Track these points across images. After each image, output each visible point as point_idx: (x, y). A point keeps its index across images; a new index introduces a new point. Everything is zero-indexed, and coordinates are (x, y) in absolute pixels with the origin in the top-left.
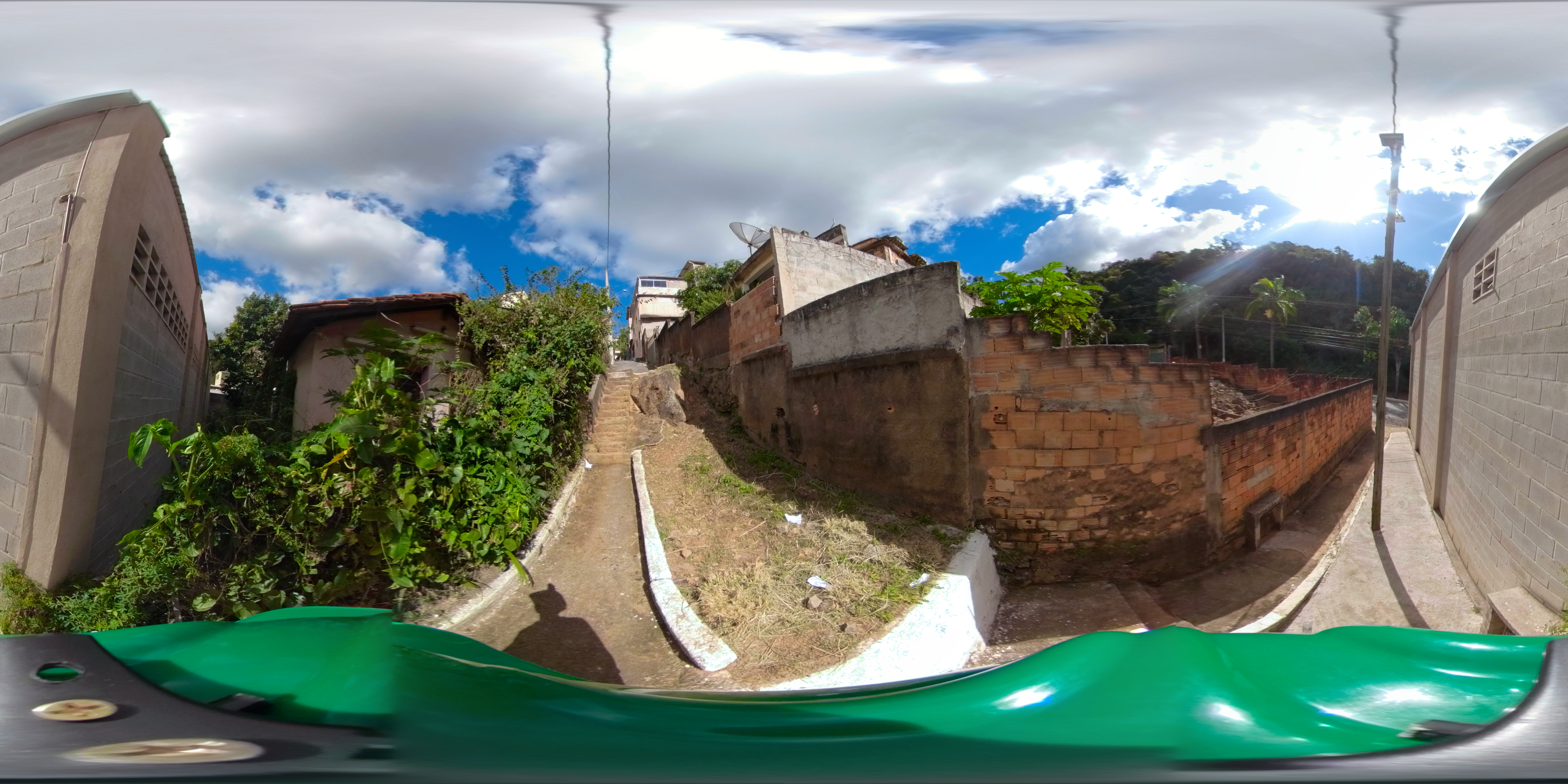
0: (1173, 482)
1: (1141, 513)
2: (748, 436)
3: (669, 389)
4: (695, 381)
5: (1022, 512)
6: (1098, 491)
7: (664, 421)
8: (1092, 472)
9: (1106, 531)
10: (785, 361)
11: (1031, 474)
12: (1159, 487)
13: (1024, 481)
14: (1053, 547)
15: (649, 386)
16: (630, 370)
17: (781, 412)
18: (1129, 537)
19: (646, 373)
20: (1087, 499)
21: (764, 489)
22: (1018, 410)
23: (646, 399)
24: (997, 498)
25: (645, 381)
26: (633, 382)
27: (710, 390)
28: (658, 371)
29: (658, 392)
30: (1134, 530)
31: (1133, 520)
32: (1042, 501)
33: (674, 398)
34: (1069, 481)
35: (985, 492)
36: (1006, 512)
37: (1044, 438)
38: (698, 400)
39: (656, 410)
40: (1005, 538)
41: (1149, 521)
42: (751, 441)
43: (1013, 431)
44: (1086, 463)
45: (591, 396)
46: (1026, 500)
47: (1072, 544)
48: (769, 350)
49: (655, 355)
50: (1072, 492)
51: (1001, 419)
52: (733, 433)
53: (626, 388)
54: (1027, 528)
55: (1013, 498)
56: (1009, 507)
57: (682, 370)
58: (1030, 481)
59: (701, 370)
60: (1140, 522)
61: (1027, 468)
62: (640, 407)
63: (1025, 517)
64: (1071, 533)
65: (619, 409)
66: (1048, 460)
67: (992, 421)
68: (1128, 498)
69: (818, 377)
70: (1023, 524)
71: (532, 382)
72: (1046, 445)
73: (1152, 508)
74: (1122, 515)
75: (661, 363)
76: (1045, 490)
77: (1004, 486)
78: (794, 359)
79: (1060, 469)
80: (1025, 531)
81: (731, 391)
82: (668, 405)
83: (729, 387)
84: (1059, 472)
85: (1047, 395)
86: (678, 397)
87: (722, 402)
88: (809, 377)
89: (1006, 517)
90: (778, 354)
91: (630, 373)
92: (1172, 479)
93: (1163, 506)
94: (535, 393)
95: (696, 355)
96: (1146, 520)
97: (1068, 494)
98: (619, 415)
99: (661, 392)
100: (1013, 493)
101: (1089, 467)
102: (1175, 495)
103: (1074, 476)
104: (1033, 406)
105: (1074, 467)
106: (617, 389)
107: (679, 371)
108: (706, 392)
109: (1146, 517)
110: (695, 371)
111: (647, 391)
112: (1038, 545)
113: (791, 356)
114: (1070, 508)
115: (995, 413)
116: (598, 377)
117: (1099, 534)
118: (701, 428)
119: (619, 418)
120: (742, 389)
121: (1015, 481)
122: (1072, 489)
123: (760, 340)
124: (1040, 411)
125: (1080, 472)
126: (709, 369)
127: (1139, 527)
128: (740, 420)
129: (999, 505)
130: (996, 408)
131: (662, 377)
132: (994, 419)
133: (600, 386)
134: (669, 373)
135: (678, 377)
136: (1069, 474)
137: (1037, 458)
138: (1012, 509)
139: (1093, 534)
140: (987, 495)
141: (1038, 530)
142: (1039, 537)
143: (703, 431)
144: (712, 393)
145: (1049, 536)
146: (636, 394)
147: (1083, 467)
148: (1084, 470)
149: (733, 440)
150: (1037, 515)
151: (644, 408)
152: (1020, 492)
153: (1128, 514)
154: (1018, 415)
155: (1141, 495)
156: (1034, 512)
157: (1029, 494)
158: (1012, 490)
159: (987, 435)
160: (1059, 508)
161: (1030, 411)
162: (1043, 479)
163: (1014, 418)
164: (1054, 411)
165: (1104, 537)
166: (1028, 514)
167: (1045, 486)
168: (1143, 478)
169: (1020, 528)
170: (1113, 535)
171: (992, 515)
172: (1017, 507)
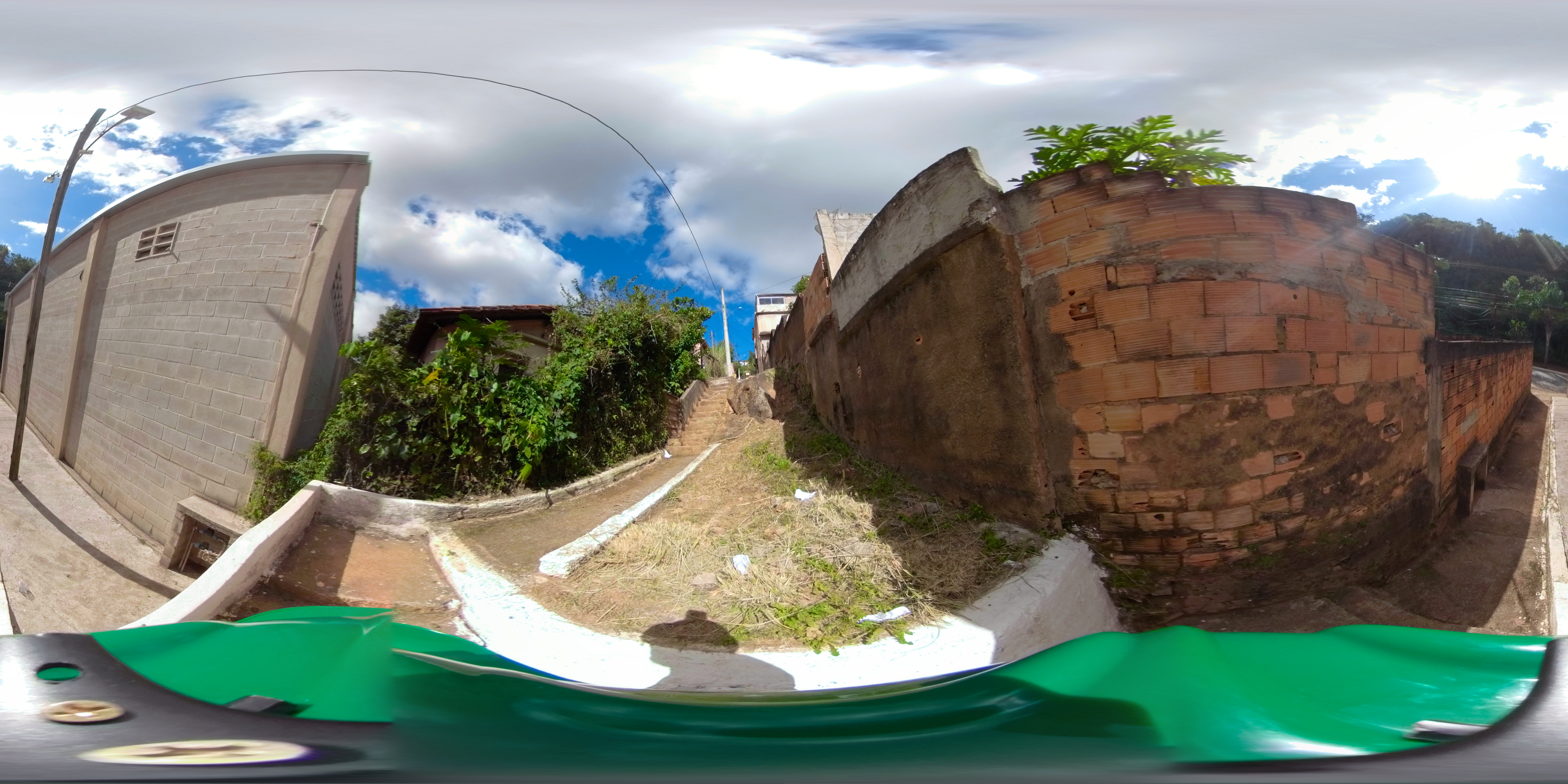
0: (1396, 420)
1: (1354, 477)
5: (1142, 497)
6: (1284, 441)
8: (1269, 401)
9: (1304, 518)
11: (1152, 416)
12: (1376, 430)
13: (1141, 432)
14: (1210, 559)
18: (1340, 522)
20: (1264, 459)
22: (1112, 286)
24: (1095, 474)
30: (1345, 510)
31: (1342, 491)
32: (1179, 473)
34: (1228, 424)
35: (1071, 462)
36: (1114, 499)
37: (1170, 334)
40: (1120, 547)
41: (1368, 491)
43: (1109, 329)
44: (1257, 384)
46: (1149, 473)
47: (1244, 551)
50: (1236, 448)
51: (1085, 310)
54: (1158, 528)
55: (1124, 470)
56: (1119, 489)
58: (1152, 431)
60: (1355, 492)
61: (1144, 403)
63: (1152, 508)
64: (1240, 531)
66: (1182, 382)
67: (1067, 317)
68: (1333, 451)
70: (1149, 521)
72: (1176, 350)
73: (1369, 466)
74: (1327, 484)
76: (1182, 448)
77: (1105, 446)
79: (1207, 400)
80: (1154, 534)
84: (1205, 406)
85: (1167, 253)
89: (1117, 510)
92: (1395, 416)
96: (1363, 488)
97: (1228, 453)
100: (1123, 460)
101: (1262, 392)
103: (1235, 414)
104: (1142, 276)
105: (1235, 394)
109: (1363, 483)
112: (1182, 558)
114: (1235, 482)
115: (1070, 302)
117: (1290, 525)
121: (1125, 433)
122: (1234, 442)
124: (1155, 283)
125: (1247, 403)
127: (1353, 502)
129: (1100, 485)
130: (1072, 293)
132: (1071, 313)
136: (1226, 410)
137: (1161, 380)
138: (1124, 493)
139: (1282, 528)
140: (1077, 467)
141: (1177, 531)
142: (1181, 543)
145: (1200, 539)
147: (1251, 392)
148: (1254, 400)
150: (1174, 502)
152: (1135, 458)
153: (1335, 482)
154: (1115, 296)
155: (1354, 444)
156: (1165, 497)
157: (1154, 461)
158: (1120, 452)
159: (1060, 342)
160: (1214, 484)
161: (1136, 285)
162: (1176, 424)
163: (1107, 303)
164: (1183, 279)
165: (1300, 530)
166: (1158, 502)
167: (1182, 440)
168: (1355, 412)
169: (1146, 529)
170: (1313, 524)
171: (1090, 505)
172: (1135, 487)
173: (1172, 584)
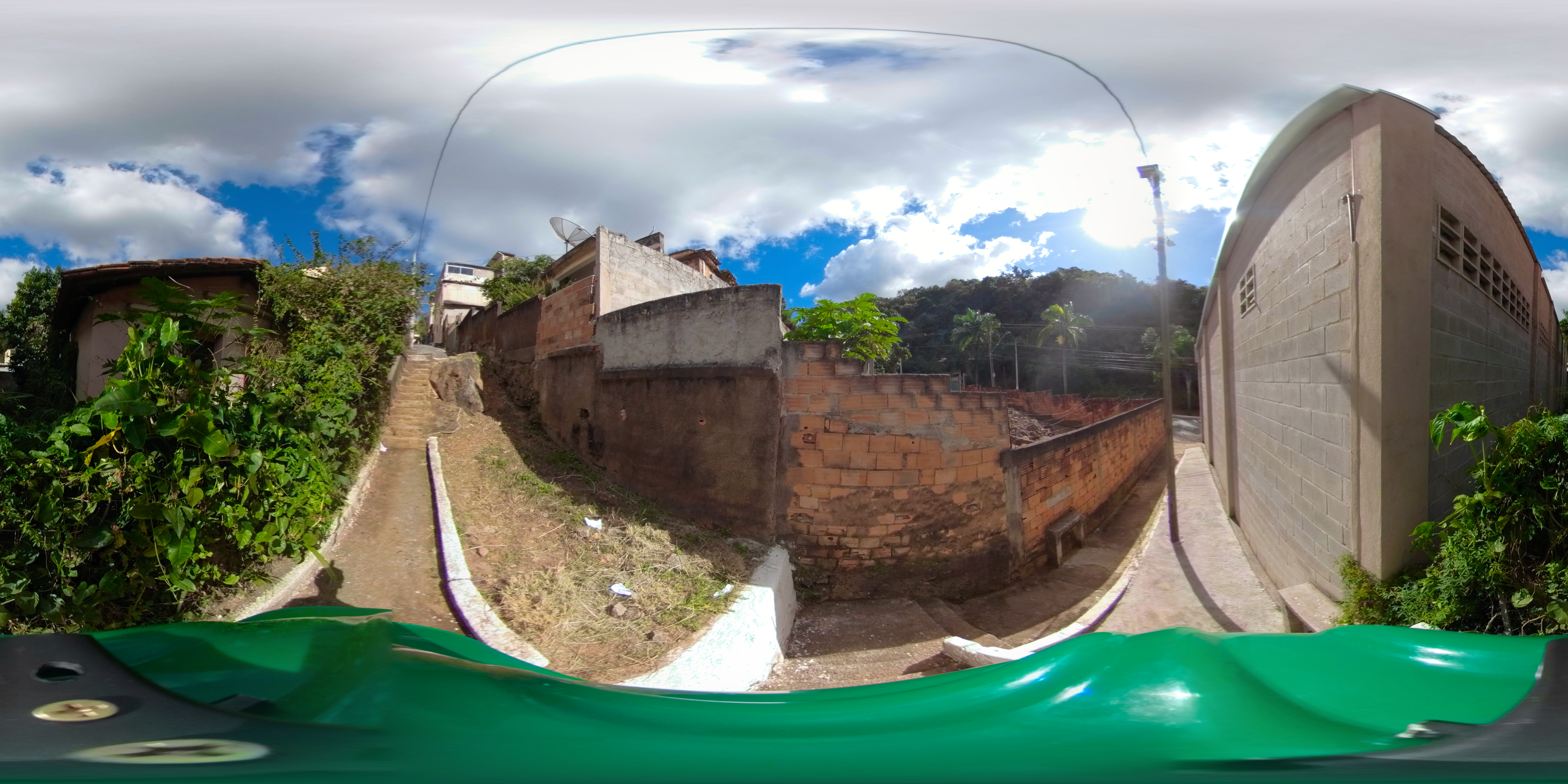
0: (974, 502)
1: (943, 531)
2: (546, 433)
3: (468, 378)
4: (495, 372)
5: (824, 528)
6: (901, 510)
7: (461, 409)
8: (895, 491)
9: (908, 549)
10: (595, 362)
11: (835, 493)
12: (960, 507)
13: (829, 499)
14: (853, 563)
15: (449, 372)
16: (431, 354)
17: (585, 413)
18: (931, 555)
19: (446, 359)
20: (890, 517)
21: (562, 490)
22: (826, 431)
23: (444, 385)
24: (800, 515)
25: (445, 366)
26: (433, 367)
27: (510, 383)
28: (459, 358)
29: (458, 379)
30: (936, 548)
31: (935, 538)
32: (845, 519)
33: (473, 387)
34: (873, 500)
35: (789, 508)
36: (808, 528)
37: (850, 458)
38: (497, 391)
39: (453, 397)
40: (805, 554)
41: (950, 540)
42: (549, 439)
43: (821, 450)
44: (889, 484)
45: (390, 377)
46: (829, 518)
47: (873, 561)
48: (580, 349)
49: (455, 341)
50: (876, 511)
51: (810, 438)
52: (531, 429)
53: (425, 372)
54: (829, 544)
55: (817, 514)
56: (812, 524)
57: (483, 359)
58: (834, 499)
59: (503, 361)
60: (942, 540)
61: (832, 486)
62: (438, 393)
63: (827, 534)
64: (872, 551)
65: (417, 392)
66: (852, 480)
68: (929, 517)
69: (630, 382)
70: (825, 541)
71: (339, 356)
72: (852, 465)
73: (953, 527)
74: (924, 533)
75: (460, 350)
76: (849, 508)
77: (808, 503)
78: (605, 361)
79: (864, 488)
80: (826, 547)
81: (532, 386)
82: (467, 393)
83: (532, 381)
84: (863, 491)
85: (854, 418)
86: (477, 386)
87: (521, 396)
88: (619, 381)
89: (809, 533)
90: (590, 354)
91: (430, 356)
92: (973, 500)
93: (966, 525)
94: (343, 369)
95: (499, 345)
96: (948, 538)
97: (871, 512)
98: (417, 398)
99: (460, 379)
100: (816, 511)
101: (892, 487)
102: (976, 514)
103: (877, 495)
104: (841, 428)
105: (878, 487)
106: (416, 372)
107: (480, 360)
108: (505, 384)
109: (948, 535)
110: (496, 361)
111: (446, 377)
112: (838, 562)
113: (603, 357)
114: (872, 526)
116: (398, 357)
117: (900, 551)
118: (498, 420)
119: (416, 402)
120: (545, 385)
121: (820, 498)
122: (875, 508)
123: (571, 338)
124: (847, 433)
125: (883, 492)
126: (511, 361)
127: (940, 545)
128: (539, 417)
129: (802, 521)
131: (463, 365)
133: (399, 368)
134: (470, 361)
135: (478, 366)
136: (873, 493)
137: (843, 477)
138: (815, 525)
139: (895, 552)
140: (790, 512)
141: (839, 547)
142: (839, 553)
143: (500, 423)
144: (512, 386)
145: (850, 553)
146: (435, 379)
147: (886, 487)
148: (887, 490)
149: (530, 437)
150: (840, 532)
151: (442, 394)
152: (824, 510)
153: (929, 533)
154: (827, 436)
155: (943, 514)
156: (836, 529)
157: (833, 512)
158: (816, 506)
159: (795, 453)
160: (862, 526)
161: (838, 433)
162: (847, 497)
163: (822, 438)
164: (861, 433)
165: (906, 555)
166: (830, 531)
167: (849, 504)
168: (946, 498)
169: (822, 544)
170: (914, 553)
171: (794, 530)
172: (821, 523)
173: (829, 577)
